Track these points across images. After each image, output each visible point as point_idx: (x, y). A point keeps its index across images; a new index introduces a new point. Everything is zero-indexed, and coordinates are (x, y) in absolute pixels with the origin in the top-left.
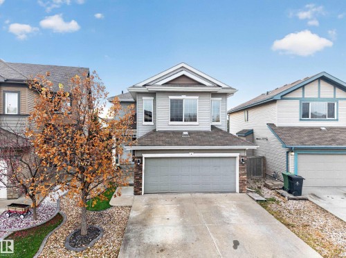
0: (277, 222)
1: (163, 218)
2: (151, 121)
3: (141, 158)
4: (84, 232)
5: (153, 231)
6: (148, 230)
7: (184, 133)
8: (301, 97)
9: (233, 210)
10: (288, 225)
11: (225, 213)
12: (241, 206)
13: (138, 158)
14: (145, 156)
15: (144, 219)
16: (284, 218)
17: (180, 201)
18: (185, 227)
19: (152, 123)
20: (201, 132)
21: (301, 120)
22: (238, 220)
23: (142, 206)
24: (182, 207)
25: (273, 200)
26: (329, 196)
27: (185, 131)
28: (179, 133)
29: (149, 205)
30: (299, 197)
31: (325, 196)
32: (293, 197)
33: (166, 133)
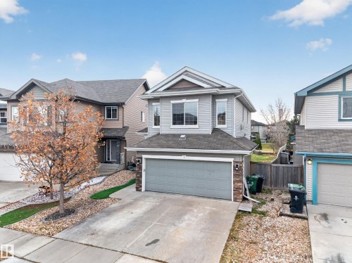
3: (141, 158)
7: (182, 136)
8: (341, 90)
13: (139, 158)
14: (144, 156)
17: (165, 200)
18: (135, 221)
19: (159, 127)
20: (201, 135)
21: (340, 120)
22: (189, 225)
23: (129, 200)
24: (159, 206)
25: (264, 214)
26: (346, 219)
27: (183, 134)
28: (177, 136)
29: (135, 200)
30: (297, 214)
31: (339, 218)
32: (289, 213)
33: (167, 136)
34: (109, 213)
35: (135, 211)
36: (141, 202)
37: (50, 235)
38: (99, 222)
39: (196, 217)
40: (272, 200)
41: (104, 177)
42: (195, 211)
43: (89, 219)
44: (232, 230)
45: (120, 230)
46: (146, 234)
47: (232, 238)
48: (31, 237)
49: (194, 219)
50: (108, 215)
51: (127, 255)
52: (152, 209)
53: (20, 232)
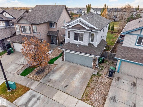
8: (139, 34)
11: (76, 75)
12: (85, 74)
16: (91, 83)
17: (71, 66)
19: (69, 39)
21: (135, 45)
22: (77, 79)
23: (60, 65)
24: (69, 69)
25: (100, 75)
26: (124, 81)
27: (78, 45)
28: (76, 45)
29: (62, 65)
30: (110, 77)
31: (122, 80)
32: (108, 76)
33: (72, 44)
34: (54, 72)
35: (61, 71)
36: (64, 67)
37: (39, 81)
38: (51, 76)
39: (79, 75)
40: (106, 68)
41: (52, 51)
42: (80, 73)
43: (49, 74)
44: (89, 83)
45: (57, 80)
46: (64, 82)
47: (88, 86)
48: (34, 81)
49: (78, 77)
50: (54, 73)
51: (59, 91)
52: (67, 71)
53: (30, 79)
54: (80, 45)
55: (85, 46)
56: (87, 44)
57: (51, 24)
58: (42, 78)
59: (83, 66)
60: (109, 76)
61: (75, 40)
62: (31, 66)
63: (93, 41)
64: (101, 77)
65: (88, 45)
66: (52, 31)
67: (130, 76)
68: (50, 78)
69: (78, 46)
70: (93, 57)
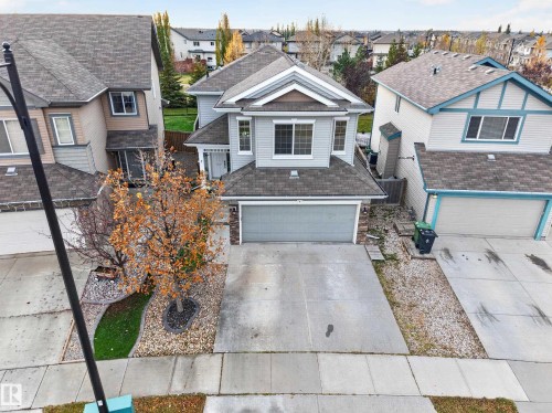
0: (383, 298)
1: (261, 288)
2: (248, 149)
3: (237, 206)
4: (180, 309)
5: (249, 308)
6: (244, 306)
8: (472, 107)
9: (340, 276)
10: (393, 304)
11: (330, 282)
12: (351, 270)
13: (234, 205)
14: (241, 203)
15: (241, 289)
16: (394, 292)
17: (283, 256)
18: (283, 302)
19: (249, 153)
20: (316, 169)
21: (463, 141)
22: (342, 294)
23: (238, 265)
24: (284, 268)
25: (394, 258)
26: (466, 254)
27: (294, 169)
28: (286, 171)
29: (247, 263)
30: (426, 256)
31: (460, 254)
32: (418, 255)
33: (268, 171)
35: (266, 284)
36: (258, 266)
37: (209, 351)
38: (242, 314)
39: (339, 279)
42: (331, 270)
44: (385, 292)
45: (280, 322)
46: (312, 319)
48: (190, 360)
49: (339, 284)
50: (242, 299)
51: (321, 356)
52: (283, 277)
53: (165, 358)
54: (301, 171)
55: (322, 170)
56: (325, 163)
57: (117, 99)
58: (214, 336)
59: (321, 242)
60: (421, 253)
61: (277, 152)
62: (111, 305)
63: (342, 149)
64: (402, 264)
65: (331, 164)
66: (125, 133)
67: (465, 236)
68: (241, 322)
69: (294, 173)
70: (359, 203)
